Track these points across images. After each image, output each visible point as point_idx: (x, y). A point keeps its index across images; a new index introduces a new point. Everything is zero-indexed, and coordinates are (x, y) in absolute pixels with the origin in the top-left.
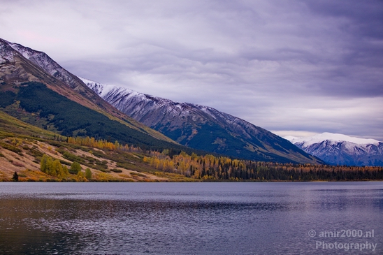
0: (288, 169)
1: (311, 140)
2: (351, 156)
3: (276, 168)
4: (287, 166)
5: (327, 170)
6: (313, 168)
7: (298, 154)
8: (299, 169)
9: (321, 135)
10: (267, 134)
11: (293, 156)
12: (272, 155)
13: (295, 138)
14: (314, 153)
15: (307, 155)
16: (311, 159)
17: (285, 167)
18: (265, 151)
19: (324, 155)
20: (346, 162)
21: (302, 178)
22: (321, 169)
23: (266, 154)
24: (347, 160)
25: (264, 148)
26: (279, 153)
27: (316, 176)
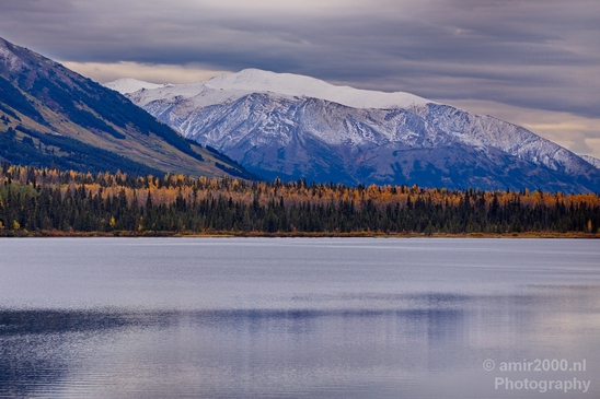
0: (108, 193)
1: (203, 94)
2: (334, 148)
3: (64, 188)
4: (103, 184)
5: (236, 197)
6: (187, 192)
7: (154, 139)
8: (142, 193)
9: (235, 75)
10: (52, 73)
11: (135, 148)
12: (65, 143)
13: (148, 86)
14: (210, 139)
15: (184, 144)
16: (199, 157)
17: (93, 188)
18: (43, 129)
19: (245, 143)
20: (318, 167)
21: (147, 225)
22: (215, 195)
23: (46, 139)
24: (321, 162)
25: (41, 120)
26: (89, 137)
27: (196, 219)
